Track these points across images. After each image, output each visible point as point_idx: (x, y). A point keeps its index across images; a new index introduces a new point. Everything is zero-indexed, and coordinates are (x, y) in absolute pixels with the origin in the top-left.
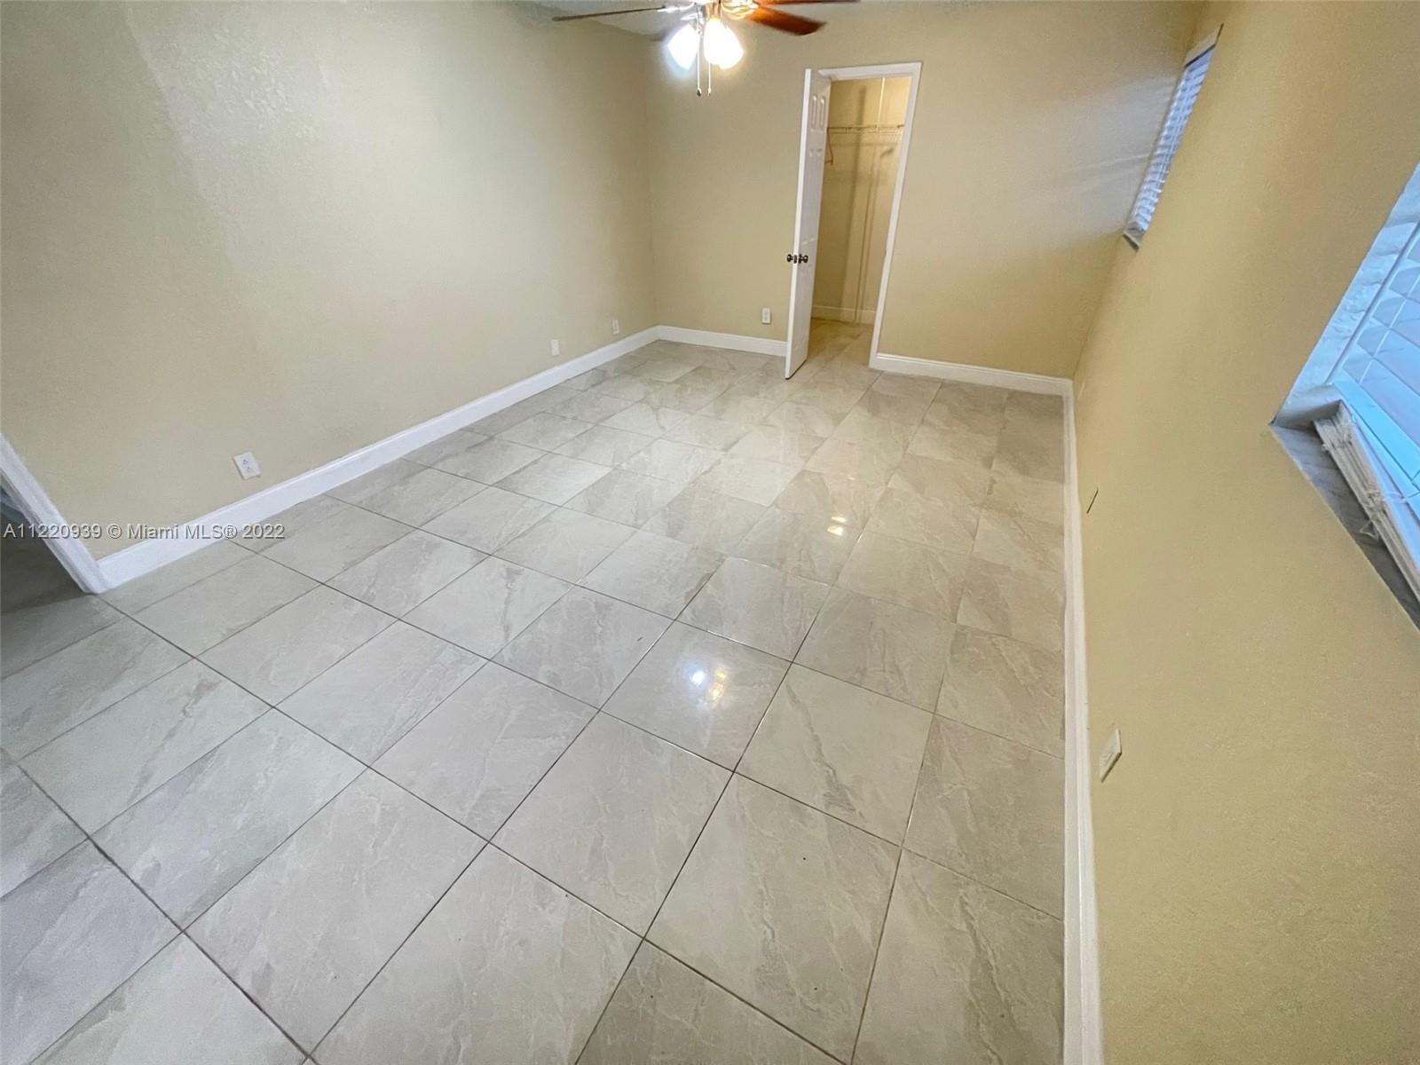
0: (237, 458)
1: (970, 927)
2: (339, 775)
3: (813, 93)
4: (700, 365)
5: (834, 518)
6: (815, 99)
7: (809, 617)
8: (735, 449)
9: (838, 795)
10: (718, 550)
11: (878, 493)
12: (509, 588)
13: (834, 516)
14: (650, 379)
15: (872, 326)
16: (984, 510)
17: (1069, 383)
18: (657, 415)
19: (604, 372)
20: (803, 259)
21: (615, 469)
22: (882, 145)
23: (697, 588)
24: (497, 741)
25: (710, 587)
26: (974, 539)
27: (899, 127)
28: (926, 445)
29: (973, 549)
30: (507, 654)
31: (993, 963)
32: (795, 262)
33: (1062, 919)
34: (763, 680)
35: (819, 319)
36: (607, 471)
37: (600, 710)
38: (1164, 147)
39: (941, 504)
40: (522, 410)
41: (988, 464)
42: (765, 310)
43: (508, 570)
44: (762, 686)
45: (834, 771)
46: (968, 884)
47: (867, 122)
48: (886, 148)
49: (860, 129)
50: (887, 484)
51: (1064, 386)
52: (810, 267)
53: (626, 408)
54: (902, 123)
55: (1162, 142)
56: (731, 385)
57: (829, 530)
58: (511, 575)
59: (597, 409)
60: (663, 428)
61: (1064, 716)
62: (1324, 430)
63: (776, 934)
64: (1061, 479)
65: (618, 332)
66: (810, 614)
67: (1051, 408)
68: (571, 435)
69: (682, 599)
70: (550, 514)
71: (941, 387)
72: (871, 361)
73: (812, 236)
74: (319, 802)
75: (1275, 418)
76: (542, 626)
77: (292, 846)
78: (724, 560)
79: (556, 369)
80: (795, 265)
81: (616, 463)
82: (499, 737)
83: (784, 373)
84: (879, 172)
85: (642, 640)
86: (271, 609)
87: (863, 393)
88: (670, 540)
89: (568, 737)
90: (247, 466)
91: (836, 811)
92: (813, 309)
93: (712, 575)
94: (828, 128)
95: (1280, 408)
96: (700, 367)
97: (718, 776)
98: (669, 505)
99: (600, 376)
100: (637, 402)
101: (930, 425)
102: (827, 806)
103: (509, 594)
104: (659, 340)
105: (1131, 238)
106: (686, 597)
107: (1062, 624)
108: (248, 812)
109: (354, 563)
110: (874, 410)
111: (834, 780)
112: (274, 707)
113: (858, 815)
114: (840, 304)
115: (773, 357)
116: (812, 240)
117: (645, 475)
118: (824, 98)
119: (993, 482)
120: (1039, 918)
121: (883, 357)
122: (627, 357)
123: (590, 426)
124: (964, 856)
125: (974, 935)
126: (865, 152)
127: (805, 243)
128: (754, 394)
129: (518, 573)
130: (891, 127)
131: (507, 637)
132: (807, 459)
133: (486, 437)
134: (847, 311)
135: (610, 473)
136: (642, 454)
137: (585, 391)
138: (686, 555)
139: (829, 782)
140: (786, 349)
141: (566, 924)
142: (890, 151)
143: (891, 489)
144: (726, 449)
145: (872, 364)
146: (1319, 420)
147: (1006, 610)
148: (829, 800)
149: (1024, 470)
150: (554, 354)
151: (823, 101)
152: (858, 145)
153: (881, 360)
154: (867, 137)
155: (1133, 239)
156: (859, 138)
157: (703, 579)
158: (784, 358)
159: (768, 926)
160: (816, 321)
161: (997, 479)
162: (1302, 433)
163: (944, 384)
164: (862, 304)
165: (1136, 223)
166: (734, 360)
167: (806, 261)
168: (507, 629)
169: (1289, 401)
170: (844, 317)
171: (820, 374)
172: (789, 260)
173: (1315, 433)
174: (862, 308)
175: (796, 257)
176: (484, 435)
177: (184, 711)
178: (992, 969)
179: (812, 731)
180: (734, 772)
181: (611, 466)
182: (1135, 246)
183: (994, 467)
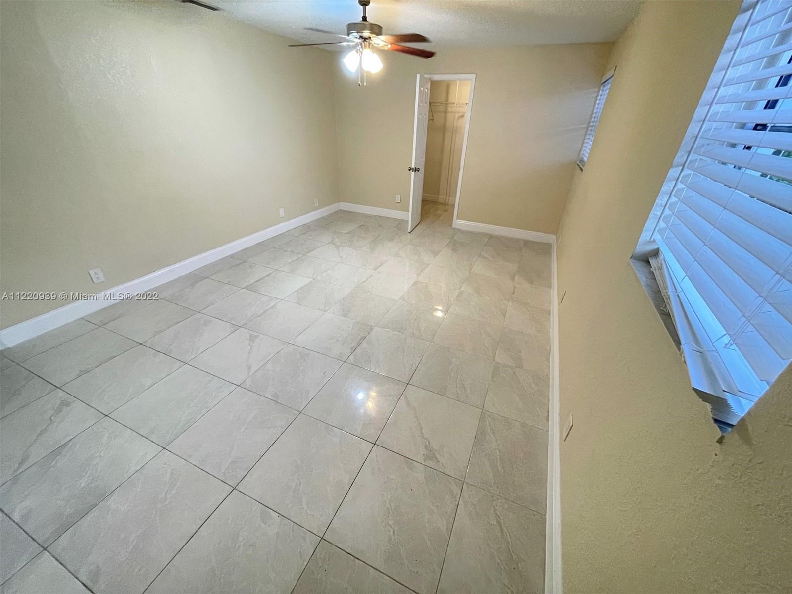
0: (90, 272)
1: (499, 522)
2: (146, 453)
3: (421, 86)
4: (362, 224)
5: (436, 307)
6: (422, 89)
7: (417, 359)
8: (380, 269)
9: (431, 455)
10: (369, 323)
11: (456, 293)
12: (251, 346)
13: (436, 306)
14: (335, 231)
15: (454, 206)
16: (510, 302)
17: (554, 237)
18: (338, 250)
19: (309, 227)
20: (417, 170)
21: (314, 279)
22: (459, 112)
23: (357, 344)
24: (241, 431)
25: (364, 344)
26: (505, 317)
27: (466, 104)
28: (480, 268)
29: (504, 322)
30: (249, 383)
31: (509, 540)
32: (413, 171)
33: (545, 515)
34: (392, 393)
35: (427, 201)
36: (310, 280)
37: (301, 412)
38: (593, 122)
39: (488, 299)
40: (261, 246)
41: (513, 278)
42: (397, 196)
43: (251, 335)
44: (391, 397)
45: (429, 442)
46: (498, 499)
47: (450, 101)
48: (460, 114)
49: (447, 104)
50: (460, 288)
51: (551, 238)
52: (421, 174)
53: (321, 246)
54: (467, 103)
55: (592, 120)
56: (378, 236)
57: (434, 314)
58: (253, 338)
59: (305, 246)
60: (341, 257)
61: (549, 408)
62: (653, 262)
63: (396, 531)
64: (550, 286)
65: (317, 205)
66: (419, 357)
67: (545, 250)
68: (290, 261)
69: (349, 351)
70: (275, 305)
71: (490, 238)
72: (453, 224)
73: (422, 158)
74: (133, 469)
75: (632, 255)
76: (269, 366)
77: (116, 495)
78: (373, 329)
79: (282, 224)
80: (413, 173)
81: (315, 276)
82: (243, 428)
83: (408, 230)
84: (457, 127)
85: (326, 374)
86: (108, 358)
87: (449, 240)
88: (342, 318)
89: (282, 428)
90: (96, 276)
91: (429, 463)
92: (423, 196)
93: (366, 337)
94: (430, 103)
95: (634, 252)
96: (362, 225)
97: (366, 447)
98: (343, 299)
99: (307, 229)
100: (327, 243)
101: (484, 258)
102: (425, 461)
103: (251, 349)
104: (340, 210)
105: (580, 165)
106: (351, 349)
107: (548, 361)
108: (89, 477)
109: (160, 331)
110: (455, 250)
111: (429, 446)
112: (107, 416)
113: (441, 465)
114: (438, 194)
115: (403, 221)
116: (422, 160)
117: (330, 283)
118: (427, 89)
119: (515, 287)
120: (534, 515)
121: (460, 222)
122: (323, 218)
123: (301, 256)
124: (496, 485)
125: (501, 527)
126: (450, 117)
127: (417, 162)
128: (392, 239)
129: (256, 337)
130: (462, 104)
131: (249, 373)
132: (418, 275)
133: (241, 261)
134: (442, 198)
135: (311, 282)
136: (329, 271)
137: (299, 236)
138: (352, 327)
139: (426, 447)
140: (409, 216)
141: (278, 533)
142: (463, 116)
143: (462, 291)
144: (375, 269)
145: (454, 226)
146: (651, 257)
147: (520, 354)
148: (427, 457)
149: (531, 282)
150: (281, 216)
151: (426, 90)
152: (446, 112)
153: (459, 223)
154: (450, 109)
155: (581, 166)
156: (446, 109)
157: (360, 339)
158: (408, 221)
159: (391, 528)
160: (425, 202)
161: (517, 286)
162: (642, 263)
163: (491, 236)
164: (450, 194)
165: (582, 158)
166: (380, 222)
167: (418, 171)
168: (249, 368)
169: (637, 248)
170: (440, 201)
171: (427, 230)
172: (410, 170)
173: (648, 262)
174: (449, 196)
175: (413, 168)
176: (241, 260)
177: (51, 419)
178: (509, 543)
179: (418, 420)
180: (374, 444)
181: (312, 278)
182: (581, 170)
183: (516, 279)
